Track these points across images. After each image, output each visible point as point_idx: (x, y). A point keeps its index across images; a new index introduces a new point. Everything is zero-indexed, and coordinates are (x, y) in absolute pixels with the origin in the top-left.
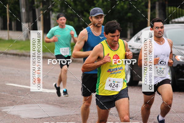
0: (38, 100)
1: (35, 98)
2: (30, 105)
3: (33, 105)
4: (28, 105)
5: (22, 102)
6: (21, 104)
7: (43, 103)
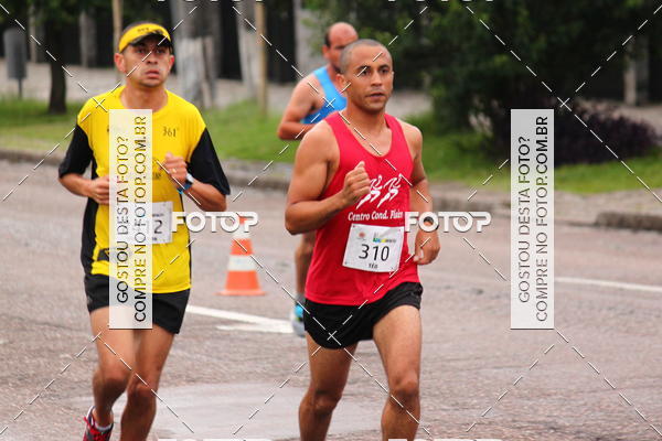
0: (245, 368)
1: (231, 356)
2: (212, 387)
3: (223, 387)
4: (205, 387)
5: (180, 376)
6: (176, 385)
7: (267, 377)
